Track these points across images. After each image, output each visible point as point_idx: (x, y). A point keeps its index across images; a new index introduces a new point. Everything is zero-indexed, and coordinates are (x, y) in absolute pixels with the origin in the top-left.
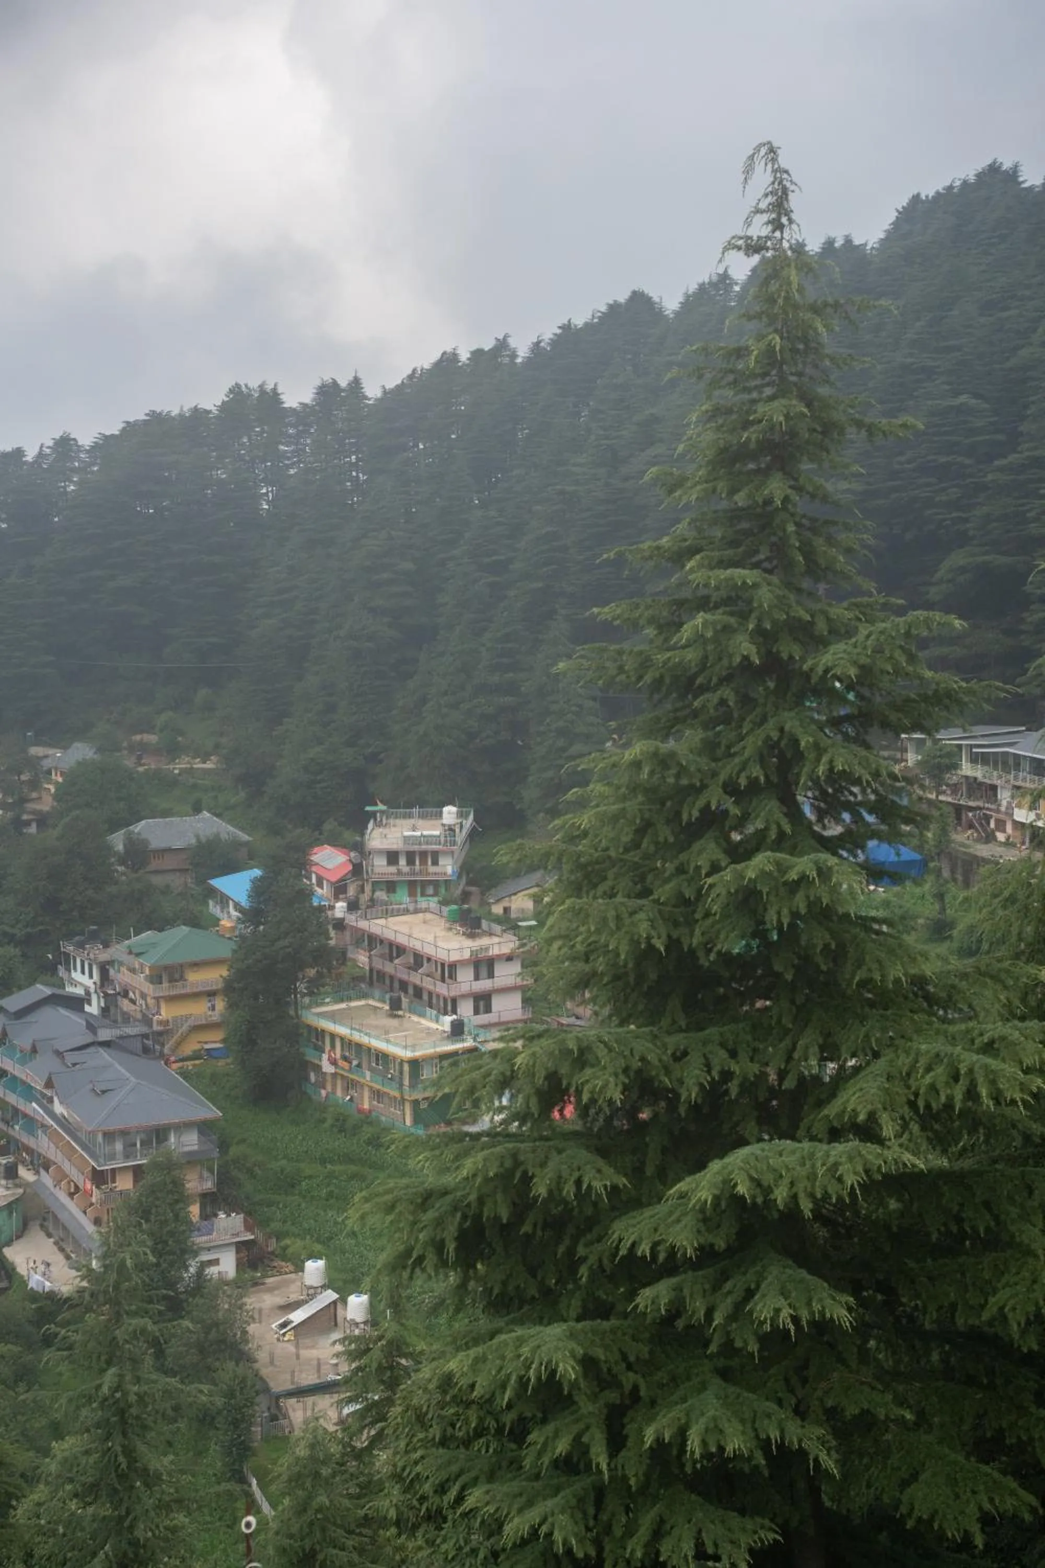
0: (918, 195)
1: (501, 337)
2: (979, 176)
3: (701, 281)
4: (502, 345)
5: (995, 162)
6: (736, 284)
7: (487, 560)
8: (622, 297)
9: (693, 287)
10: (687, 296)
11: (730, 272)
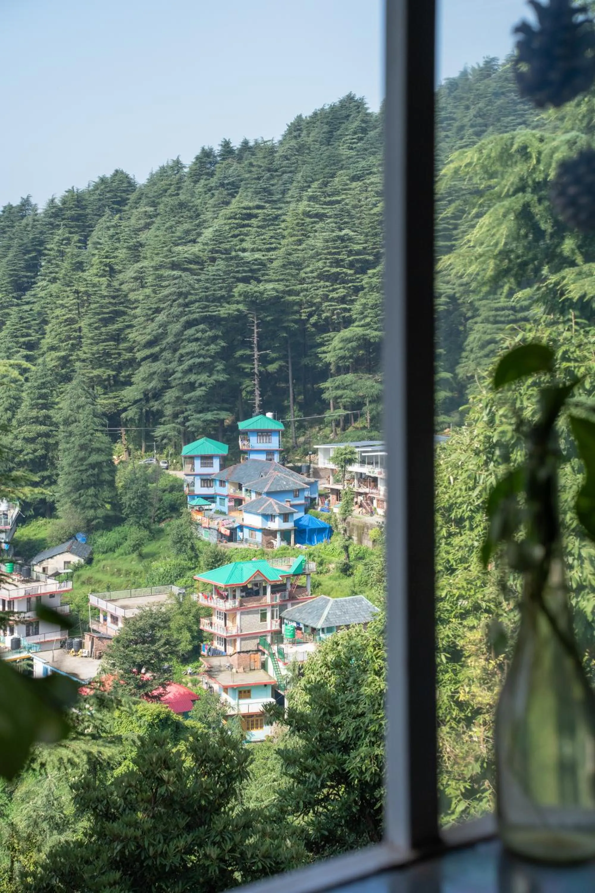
0: (301, 116)
1: (25, 197)
2: (341, 102)
3: (161, 165)
4: (26, 203)
5: (350, 94)
6: (185, 167)
7: (22, 340)
8: (109, 174)
9: (156, 169)
10: (152, 175)
11: (180, 159)
